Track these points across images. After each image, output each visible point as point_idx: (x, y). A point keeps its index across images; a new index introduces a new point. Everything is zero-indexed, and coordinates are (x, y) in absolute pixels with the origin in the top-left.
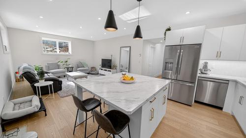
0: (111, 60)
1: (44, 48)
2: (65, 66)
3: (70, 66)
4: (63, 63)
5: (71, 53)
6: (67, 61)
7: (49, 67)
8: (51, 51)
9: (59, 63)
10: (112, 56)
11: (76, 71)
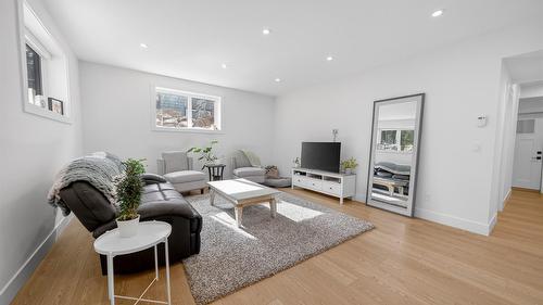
0: (338, 145)
1: (159, 117)
2: (204, 162)
3: (217, 162)
4: (199, 155)
5: (219, 128)
6: (209, 150)
7: (165, 166)
8: (175, 124)
9: (190, 155)
10: (335, 132)
11: (232, 176)
